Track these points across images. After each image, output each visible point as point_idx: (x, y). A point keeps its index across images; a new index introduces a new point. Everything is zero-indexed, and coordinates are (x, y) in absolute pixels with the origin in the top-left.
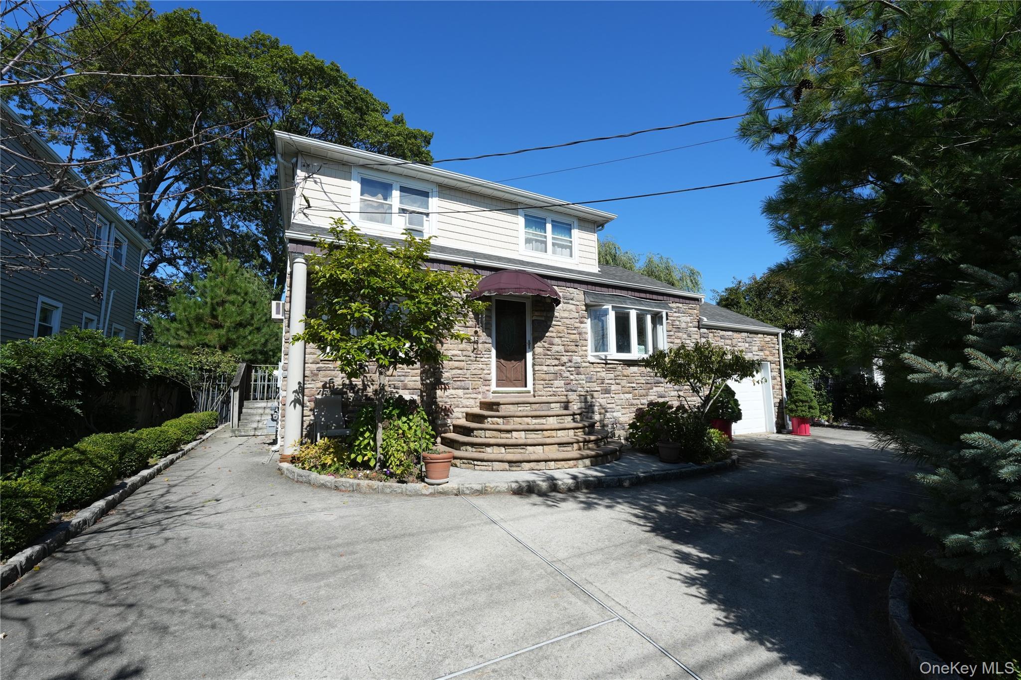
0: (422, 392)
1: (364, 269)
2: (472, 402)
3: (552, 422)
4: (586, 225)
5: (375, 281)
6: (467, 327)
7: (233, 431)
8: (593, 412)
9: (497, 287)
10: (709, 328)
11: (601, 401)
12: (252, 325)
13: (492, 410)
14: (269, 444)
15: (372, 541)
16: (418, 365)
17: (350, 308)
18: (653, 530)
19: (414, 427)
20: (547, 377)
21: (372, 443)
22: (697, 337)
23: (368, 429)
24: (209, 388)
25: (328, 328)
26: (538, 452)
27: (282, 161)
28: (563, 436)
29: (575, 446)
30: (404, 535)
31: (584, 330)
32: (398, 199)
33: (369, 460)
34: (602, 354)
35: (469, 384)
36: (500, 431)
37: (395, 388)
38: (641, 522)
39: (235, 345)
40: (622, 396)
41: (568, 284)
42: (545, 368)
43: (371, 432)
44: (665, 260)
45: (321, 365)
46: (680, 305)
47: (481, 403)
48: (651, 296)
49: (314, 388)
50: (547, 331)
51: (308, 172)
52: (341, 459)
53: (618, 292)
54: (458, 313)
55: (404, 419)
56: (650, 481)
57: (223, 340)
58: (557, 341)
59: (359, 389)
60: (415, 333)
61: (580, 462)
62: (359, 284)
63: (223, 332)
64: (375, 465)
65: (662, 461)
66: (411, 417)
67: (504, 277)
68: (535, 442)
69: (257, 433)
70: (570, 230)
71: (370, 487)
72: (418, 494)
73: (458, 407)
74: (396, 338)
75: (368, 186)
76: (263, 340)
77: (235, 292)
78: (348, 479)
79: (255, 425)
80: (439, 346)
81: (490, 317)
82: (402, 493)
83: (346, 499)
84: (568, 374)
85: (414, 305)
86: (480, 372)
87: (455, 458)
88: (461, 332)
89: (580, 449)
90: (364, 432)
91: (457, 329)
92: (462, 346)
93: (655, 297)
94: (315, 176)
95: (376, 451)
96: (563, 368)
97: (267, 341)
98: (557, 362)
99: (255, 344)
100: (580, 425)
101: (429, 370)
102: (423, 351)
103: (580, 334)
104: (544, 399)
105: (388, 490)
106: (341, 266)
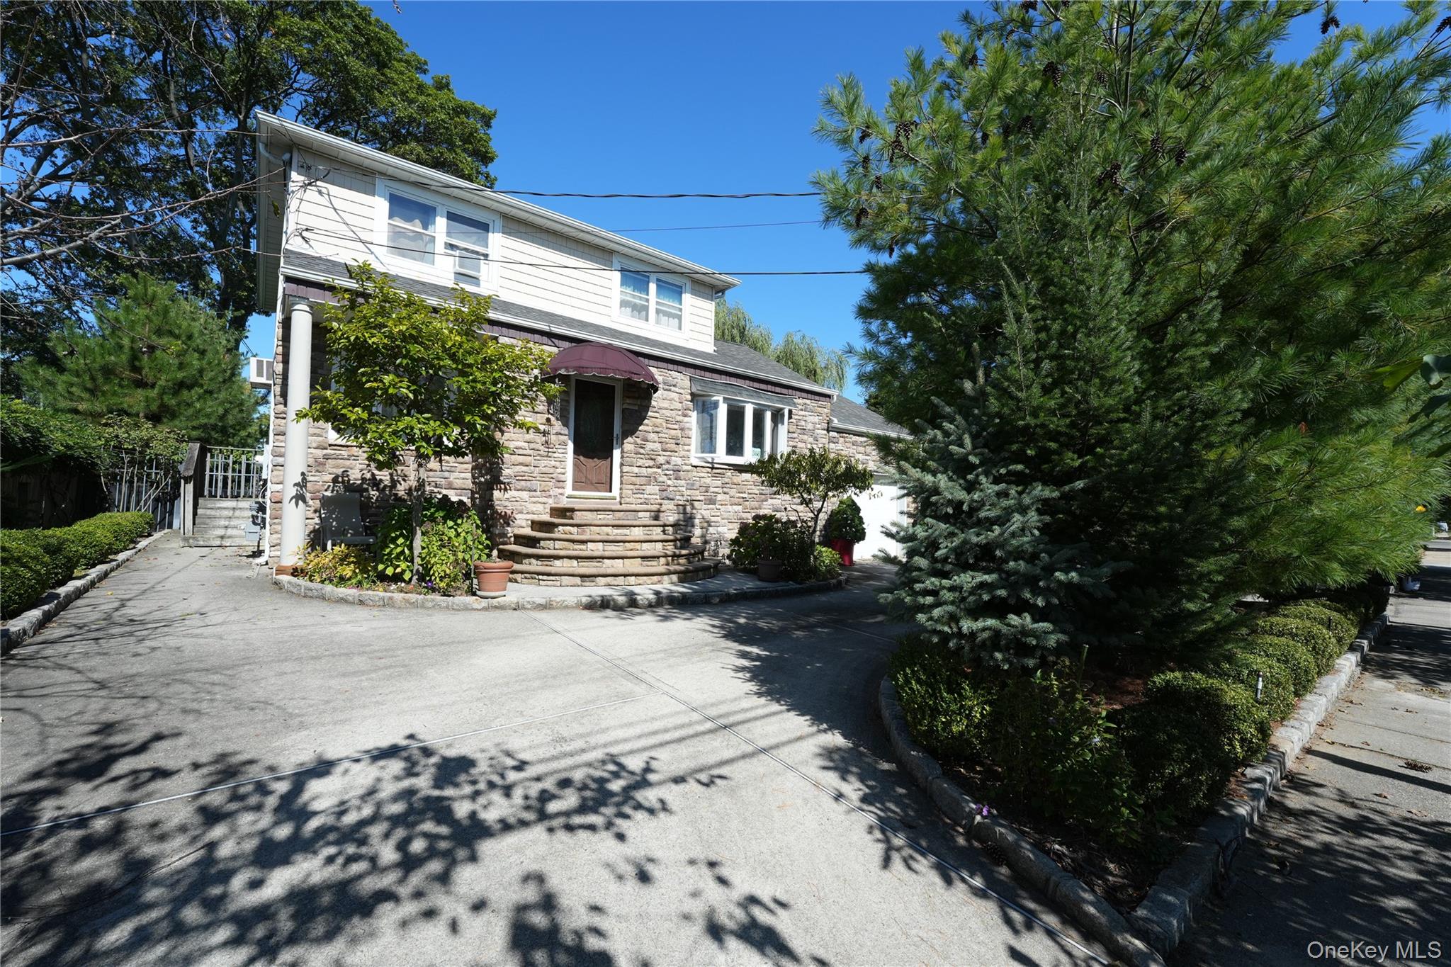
0: (473, 493)
1: (401, 333)
2: (540, 507)
3: (637, 533)
4: (702, 289)
5: (415, 349)
6: (534, 414)
7: (186, 540)
8: (693, 526)
9: (576, 364)
10: (840, 431)
11: (704, 512)
12: (201, 386)
13: (565, 517)
14: (248, 557)
15: (415, 647)
16: (468, 458)
17: (381, 381)
18: (725, 636)
19: (463, 534)
20: (637, 480)
21: (407, 551)
22: (825, 441)
23: (402, 535)
24: (132, 477)
25: (350, 405)
26: (618, 566)
27: (267, 155)
28: (648, 549)
29: (663, 560)
30: (453, 643)
31: (687, 425)
32: (445, 230)
33: (403, 571)
34: (708, 456)
35: (536, 485)
36: (573, 541)
37: (436, 486)
38: (716, 630)
39: (173, 415)
40: (730, 508)
41: (671, 366)
42: (636, 470)
43: (406, 538)
44: (807, 339)
45: (329, 451)
46: (808, 402)
47: (552, 509)
48: (773, 389)
49: (321, 482)
50: (641, 424)
51: (308, 176)
52: (364, 571)
53: (733, 381)
54: (524, 397)
55: (450, 523)
56: (742, 598)
57: (154, 407)
58: (652, 436)
59: (386, 486)
60: (468, 418)
61: (666, 577)
62: (394, 353)
63: (153, 393)
64: (411, 579)
65: (760, 580)
66: (459, 521)
67: (587, 352)
68: (614, 554)
69: (224, 543)
70: (681, 294)
71: (407, 601)
72: (467, 608)
73: (521, 512)
74: (443, 423)
75: (400, 206)
76: (221, 411)
77: (171, 333)
78: (378, 592)
79: (221, 532)
80: (498, 435)
81: (568, 402)
82: (447, 607)
83: (376, 613)
84: (664, 478)
85: (468, 383)
86: (551, 471)
87: (513, 572)
88: (528, 419)
89: (667, 564)
90: (397, 538)
91: (523, 415)
92: (528, 437)
93: (778, 389)
94: (319, 183)
95: (412, 561)
96: (659, 471)
97: (226, 411)
98: (651, 463)
99: (208, 416)
100: (671, 538)
101: (484, 465)
102: (477, 440)
103: (682, 429)
104: (633, 507)
105: (430, 605)
106: (369, 326)
